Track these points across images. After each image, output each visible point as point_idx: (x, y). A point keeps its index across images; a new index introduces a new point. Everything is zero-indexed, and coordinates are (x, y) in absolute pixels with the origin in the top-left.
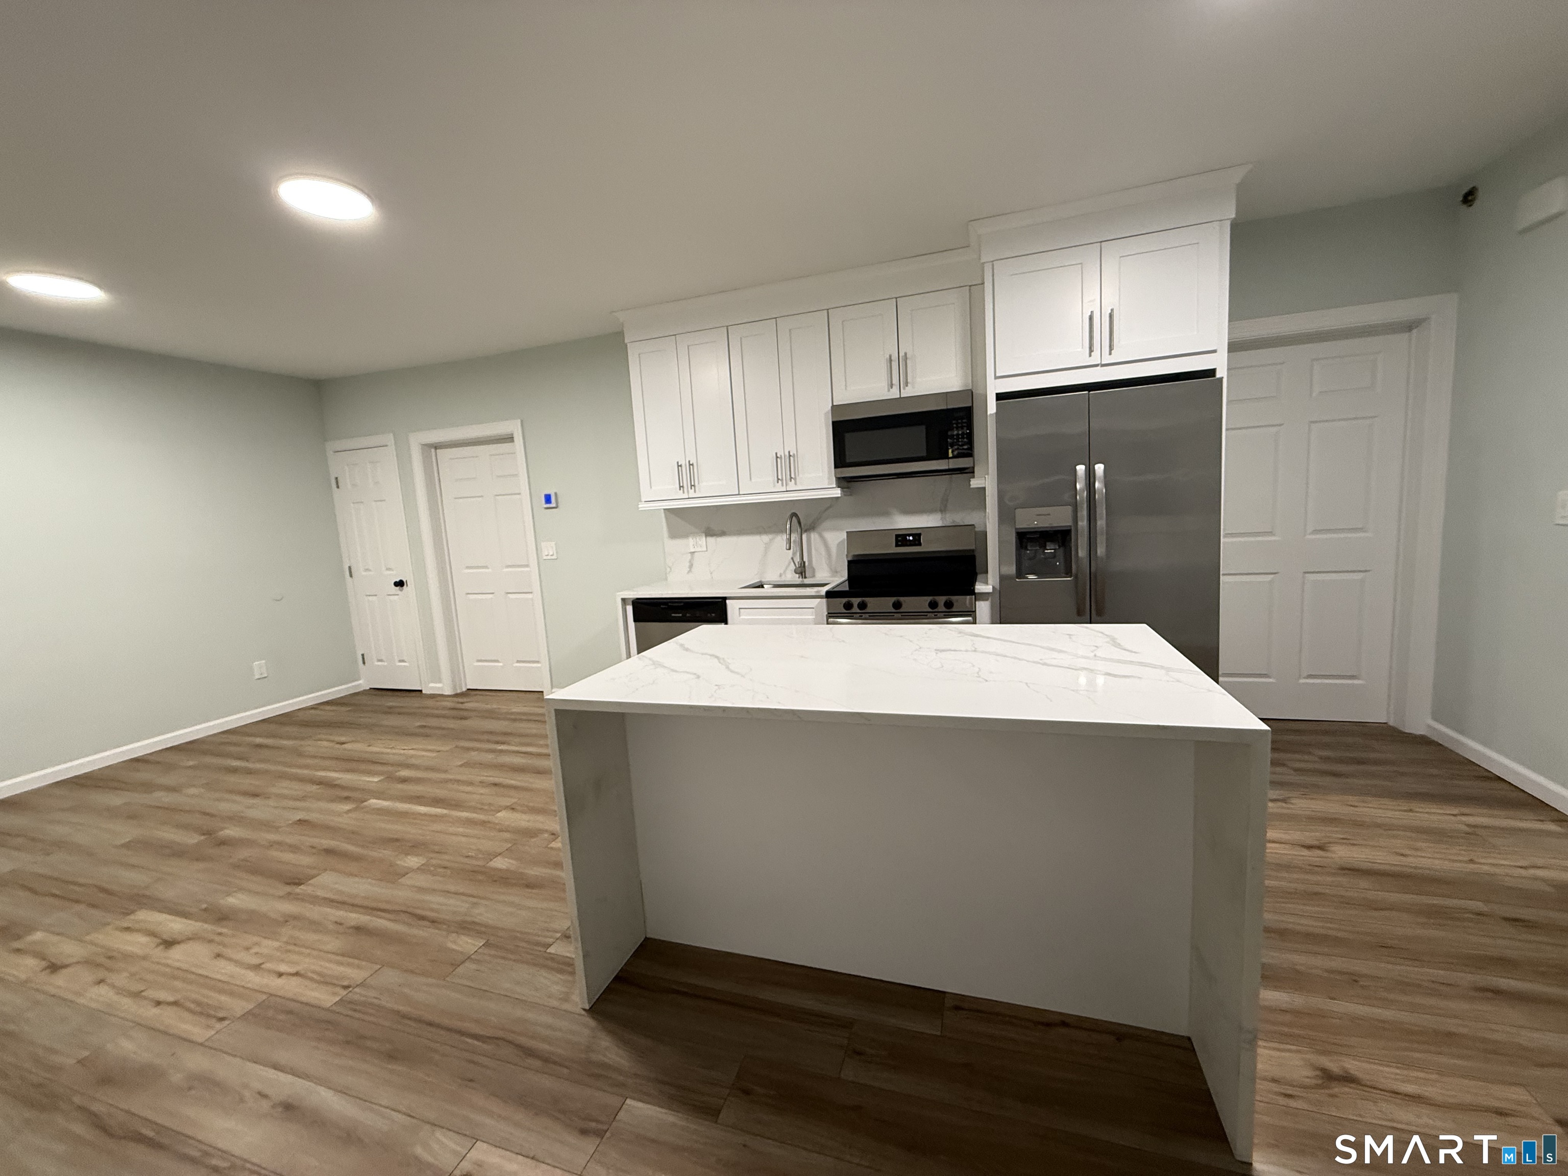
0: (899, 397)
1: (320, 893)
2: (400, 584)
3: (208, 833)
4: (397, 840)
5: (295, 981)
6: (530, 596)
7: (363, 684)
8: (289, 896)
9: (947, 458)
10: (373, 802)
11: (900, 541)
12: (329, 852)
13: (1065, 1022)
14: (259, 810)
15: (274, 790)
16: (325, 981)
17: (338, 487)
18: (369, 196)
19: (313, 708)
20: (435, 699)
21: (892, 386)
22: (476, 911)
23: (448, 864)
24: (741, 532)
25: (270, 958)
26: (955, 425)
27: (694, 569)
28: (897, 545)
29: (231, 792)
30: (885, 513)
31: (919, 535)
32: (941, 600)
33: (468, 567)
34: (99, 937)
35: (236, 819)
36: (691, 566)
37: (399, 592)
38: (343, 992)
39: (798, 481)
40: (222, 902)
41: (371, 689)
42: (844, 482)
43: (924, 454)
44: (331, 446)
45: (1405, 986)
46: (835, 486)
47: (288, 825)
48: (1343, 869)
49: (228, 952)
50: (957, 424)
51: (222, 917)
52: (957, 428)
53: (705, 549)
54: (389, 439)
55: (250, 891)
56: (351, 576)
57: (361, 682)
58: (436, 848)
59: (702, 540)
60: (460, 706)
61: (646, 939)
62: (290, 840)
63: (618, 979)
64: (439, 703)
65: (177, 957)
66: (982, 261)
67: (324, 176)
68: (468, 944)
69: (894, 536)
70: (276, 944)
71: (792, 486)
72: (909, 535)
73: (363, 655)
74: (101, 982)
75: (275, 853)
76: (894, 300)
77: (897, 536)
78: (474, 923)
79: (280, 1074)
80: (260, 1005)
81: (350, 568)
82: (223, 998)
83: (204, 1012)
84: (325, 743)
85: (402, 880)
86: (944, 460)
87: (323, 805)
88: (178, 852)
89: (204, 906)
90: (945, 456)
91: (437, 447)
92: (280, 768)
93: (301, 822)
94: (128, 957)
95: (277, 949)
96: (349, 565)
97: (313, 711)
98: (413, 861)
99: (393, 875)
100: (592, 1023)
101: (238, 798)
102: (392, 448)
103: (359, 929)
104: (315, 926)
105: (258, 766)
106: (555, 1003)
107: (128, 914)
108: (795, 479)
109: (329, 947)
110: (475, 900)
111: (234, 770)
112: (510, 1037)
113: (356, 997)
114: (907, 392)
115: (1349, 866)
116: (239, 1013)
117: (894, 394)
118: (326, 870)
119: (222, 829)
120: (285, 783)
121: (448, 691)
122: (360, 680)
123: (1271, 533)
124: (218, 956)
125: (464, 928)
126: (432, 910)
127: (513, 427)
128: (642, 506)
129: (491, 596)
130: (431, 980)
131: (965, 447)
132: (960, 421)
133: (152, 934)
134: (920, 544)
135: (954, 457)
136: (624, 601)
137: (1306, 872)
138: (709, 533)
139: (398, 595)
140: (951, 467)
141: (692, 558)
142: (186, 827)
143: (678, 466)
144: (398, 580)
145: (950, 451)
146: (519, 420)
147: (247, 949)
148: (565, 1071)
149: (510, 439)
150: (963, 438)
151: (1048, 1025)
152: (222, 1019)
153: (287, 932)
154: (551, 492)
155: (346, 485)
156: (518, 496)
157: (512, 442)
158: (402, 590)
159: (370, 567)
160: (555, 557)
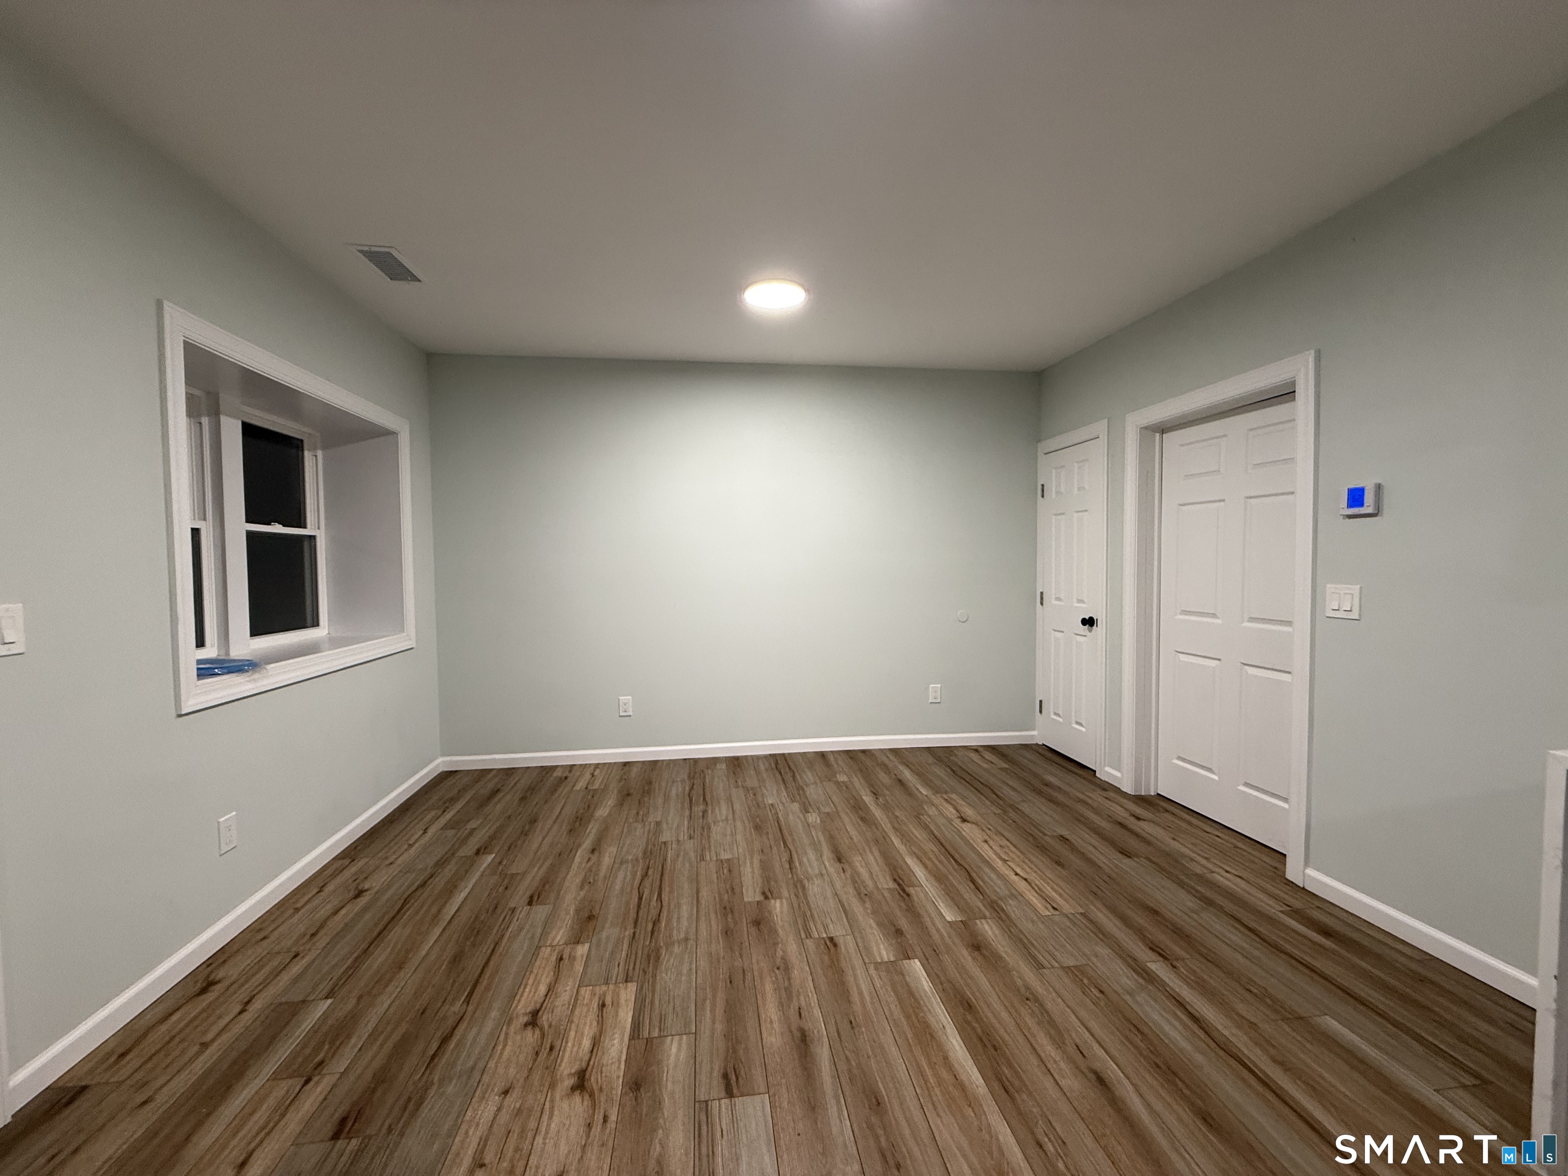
2: (1089, 622)
6: (1288, 677)
7: (1036, 735)
10: (915, 966)
17: (1043, 496)
19: (976, 750)
20: (1105, 794)
33: (1185, 612)
37: (1087, 633)
41: (1044, 745)
44: (1045, 445)
54: (1100, 428)
56: (1042, 604)
57: (1035, 733)
60: (1132, 822)
64: (1108, 804)
73: (1041, 701)
81: (1042, 593)
91: (1163, 429)
92: (889, 828)
96: (1041, 590)
102: (1103, 440)
121: (1128, 788)
122: (1034, 730)
129: (1215, 663)
139: (1085, 636)
144: (1087, 618)
146: (1312, 352)
149: (1286, 394)
154: (1369, 486)
155: (1051, 492)
156: (1290, 497)
157: (1294, 399)
158: (1090, 631)
159: (1062, 596)
160: (1355, 615)
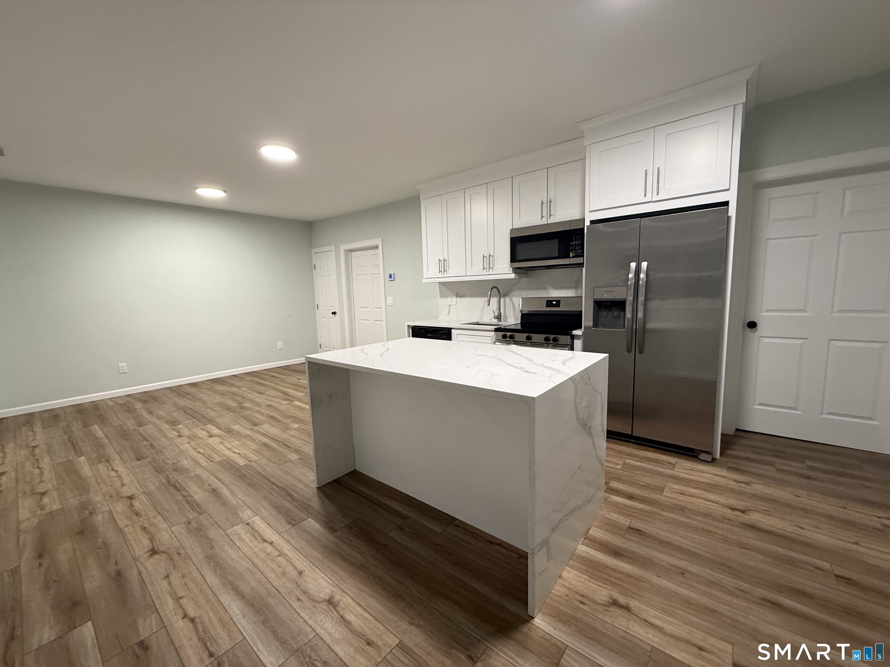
0: (546, 223)
1: (261, 430)
2: (334, 313)
3: (240, 404)
4: (295, 417)
5: (236, 455)
6: (381, 322)
8: (252, 430)
9: (569, 257)
10: (296, 403)
11: (549, 304)
12: (271, 417)
13: (501, 544)
14: (258, 399)
15: (268, 393)
16: (245, 457)
17: (315, 269)
18: (294, 150)
19: (298, 364)
21: (542, 217)
22: (304, 447)
23: (306, 429)
24: (472, 296)
25: (234, 447)
26: (574, 239)
27: (450, 314)
28: (547, 306)
29: (254, 391)
30: (545, 288)
31: (559, 301)
32: (552, 337)
33: (361, 308)
34: (195, 430)
35: (251, 401)
36: (449, 312)
38: (248, 462)
39: (494, 269)
40: (232, 427)
42: (516, 270)
43: (557, 255)
44: (314, 250)
45: (711, 583)
46: (512, 272)
47: (265, 406)
48: (744, 524)
49: (224, 442)
50: (575, 238)
51: (229, 431)
52: (575, 241)
53: (455, 303)
54: (333, 247)
55: (241, 425)
56: (318, 308)
58: (306, 423)
59: (454, 299)
61: (355, 470)
62: (262, 411)
63: (335, 481)
65: (211, 440)
66: (585, 145)
67: (279, 145)
68: (294, 457)
69: (546, 301)
70: (239, 443)
71: (491, 272)
72: (554, 301)
73: (320, 344)
74: (189, 443)
75: (256, 415)
76: (546, 169)
77: (547, 301)
78: (301, 451)
79: (217, 481)
80: (224, 460)
81: (317, 305)
82: (215, 455)
83: (209, 459)
84: (294, 379)
85: (288, 432)
86: (567, 259)
87: (279, 400)
88: (229, 408)
89: (226, 427)
90: (568, 257)
91: (351, 251)
92: (274, 385)
93: (269, 405)
94: (199, 438)
95: (238, 445)
97: (298, 366)
98: (296, 426)
99: (286, 428)
100: (316, 492)
101: (255, 393)
102: (334, 251)
103: (265, 445)
104: (253, 440)
105: (269, 384)
106: (308, 482)
107: (206, 425)
108: (492, 268)
109: (252, 448)
110: (306, 443)
111: (259, 384)
112: (287, 489)
113: (251, 465)
114: (552, 220)
115: (749, 523)
116: (217, 461)
117: (544, 222)
118: (266, 423)
119: (245, 403)
120: (272, 391)
123: (804, 311)
124: (221, 443)
125: (296, 451)
126: (291, 443)
127: (378, 242)
128: (424, 281)
129: (368, 321)
130: (275, 465)
131: (579, 251)
132: (577, 236)
133: (208, 432)
134: (559, 306)
135: (573, 257)
136: (409, 326)
137: (719, 521)
138: (458, 296)
139: (333, 318)
140: (571, 263)
141: (450, 308)
142: (235, 400)
143: (439, 261)
144: (333, 311)
145: (571, 253)
146: (380, 239)
147: (230, 442)
148: (296, 504)
149: (377, 247)
150: (578, 246)
151: (492, 543)
152: (212, 461)
153: (244, 440)
154: (392, 273)
155: (318, 267)
156: (378, 275)
157: (378, 249)
158: (335, 316)
159: (325, 305)
160: (392, 304)
